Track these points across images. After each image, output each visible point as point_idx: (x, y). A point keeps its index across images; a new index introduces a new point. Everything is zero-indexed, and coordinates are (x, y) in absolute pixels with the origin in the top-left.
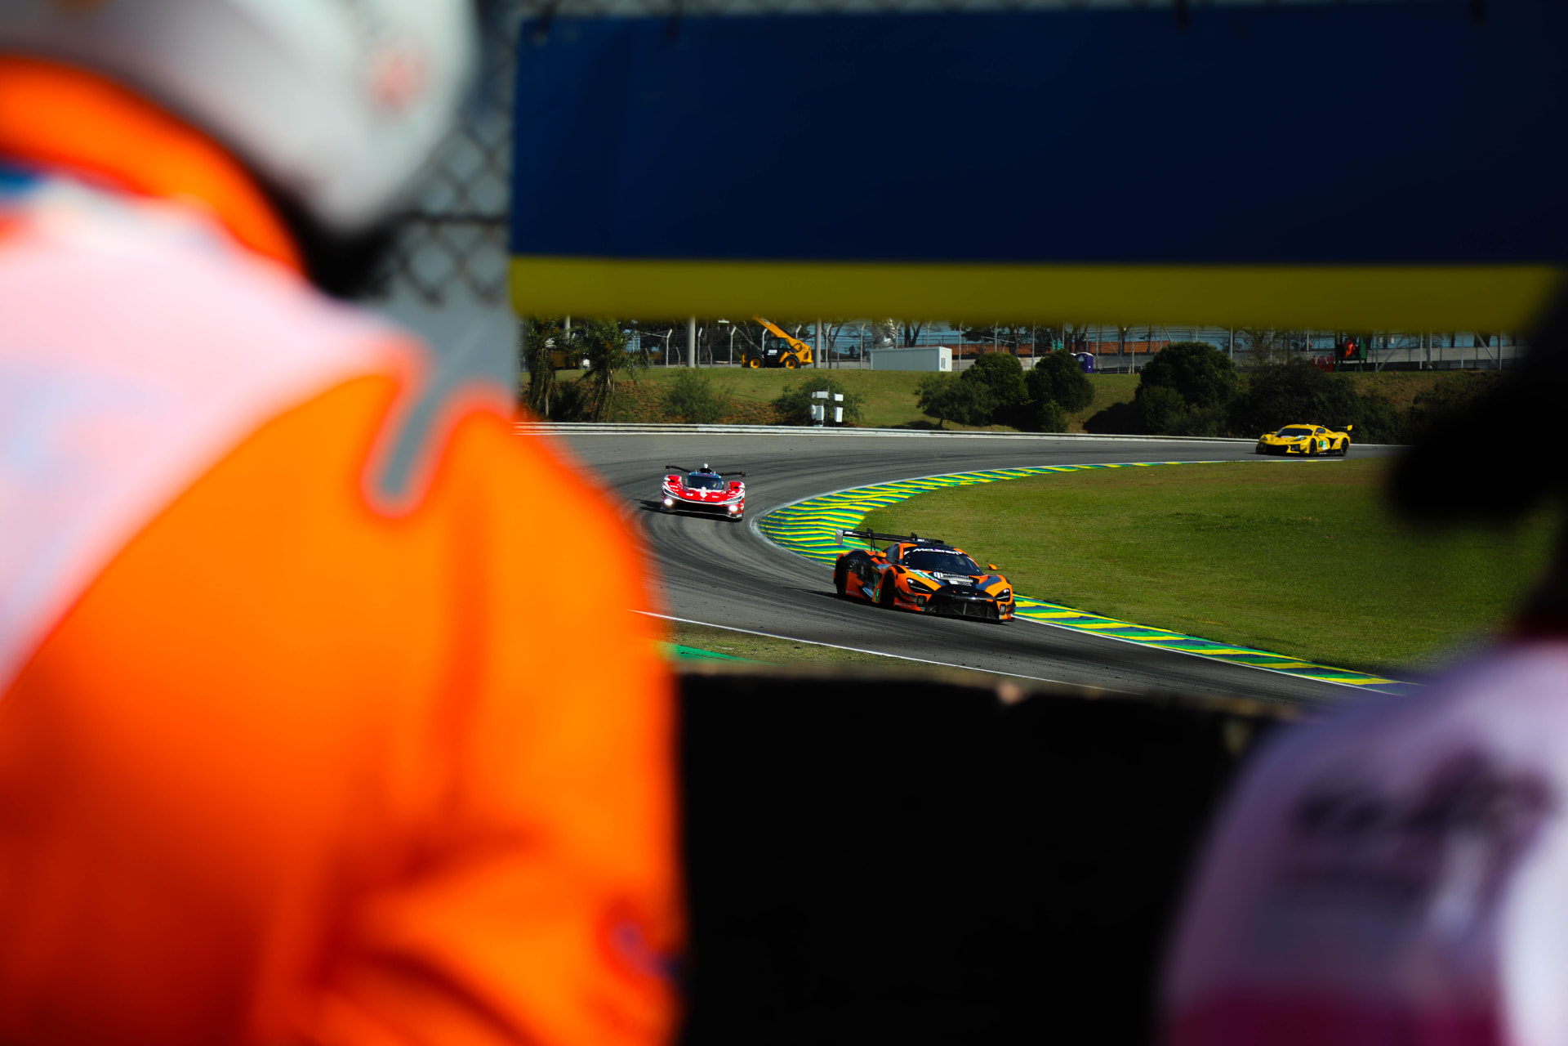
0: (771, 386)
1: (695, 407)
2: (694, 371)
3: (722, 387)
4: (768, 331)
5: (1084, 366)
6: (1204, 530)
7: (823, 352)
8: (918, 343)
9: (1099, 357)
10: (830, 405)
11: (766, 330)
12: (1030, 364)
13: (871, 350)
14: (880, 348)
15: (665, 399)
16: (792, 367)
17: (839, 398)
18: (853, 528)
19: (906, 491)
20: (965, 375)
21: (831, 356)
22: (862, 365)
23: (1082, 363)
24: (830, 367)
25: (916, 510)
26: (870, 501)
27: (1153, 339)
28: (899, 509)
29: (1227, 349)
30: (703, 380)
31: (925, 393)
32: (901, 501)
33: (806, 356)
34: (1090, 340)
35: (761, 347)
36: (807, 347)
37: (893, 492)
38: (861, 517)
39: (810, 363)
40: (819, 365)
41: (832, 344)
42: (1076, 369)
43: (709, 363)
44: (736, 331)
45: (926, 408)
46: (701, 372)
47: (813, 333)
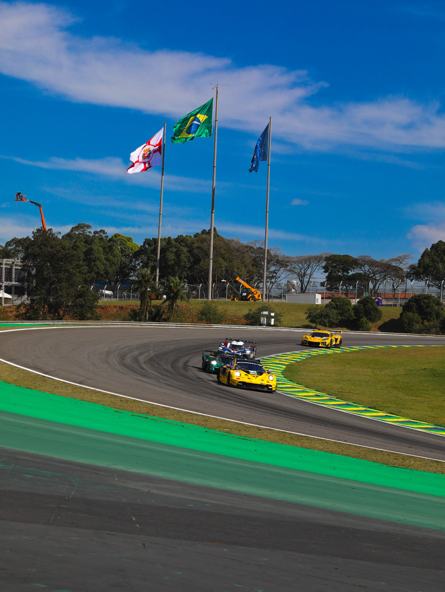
0: (244, 309)
1: (211, 317)
2: (211, 302)
3: (223, 309)
4: (243, 285)
5: (378, 303)
6: (437, 376)
7: (266, 295)
8: (306, 291)
9: (384, 300)
10: (269, 317)
11: (242, 285)
12: (354, 302)
13: (286, 294)
14: (290, 293)
15: (198, 313)
16: (252, 301)
17: (273, 314)
18: (281, 372)
19: (304, 356)
20: (327, 306)
21: (269, 297)
22: (283, 300)
23: (377, 302)
24: (269, 301)
25: (309, 364)
26: (288, 360)
27: (407, 292)
28: (301, 363)
29: (439, 297)
30: (215, 306)
31: (310, 313)
32: (302, 360)
33: (259, 296)
34: (380, 292)
35: (239, 292)
36: (259, 292)
37: (298, 356)
38: (285, 367)
39: (260, 299)
40: (264, 300)
41: (270, 291)
42: (375, 304)
43: (217, 299)
44: (229, 285)
45: (310, 320)
46: (214, 302)
47: (261, 286)
